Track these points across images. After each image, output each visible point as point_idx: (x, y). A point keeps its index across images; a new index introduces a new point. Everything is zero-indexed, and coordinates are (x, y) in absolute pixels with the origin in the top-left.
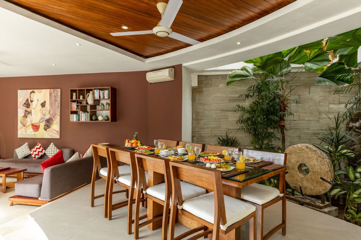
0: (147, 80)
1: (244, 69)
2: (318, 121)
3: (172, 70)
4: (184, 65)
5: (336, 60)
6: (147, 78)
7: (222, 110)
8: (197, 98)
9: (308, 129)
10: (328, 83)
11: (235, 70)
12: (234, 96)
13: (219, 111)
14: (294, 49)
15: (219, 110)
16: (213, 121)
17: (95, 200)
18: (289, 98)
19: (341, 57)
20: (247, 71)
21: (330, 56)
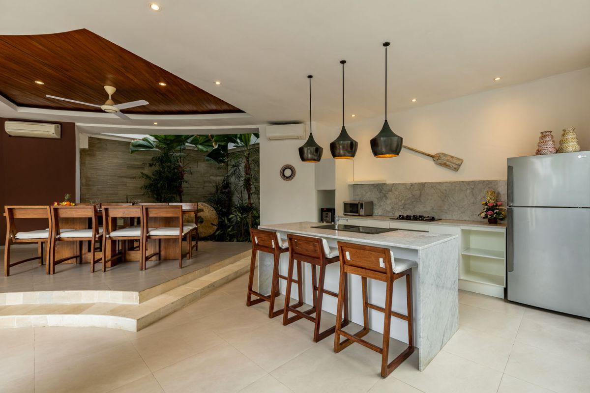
0: (6, 131)
1: (144, 140)
2: (203, 188)
3: (58, 127)
4: (77, 124)
5: (216, 147)
6: (5, 129)
7: (118, 177)
8: (87, 162)
9: (197, 194)
10: (213, 161)
11: (136, 139)
12: (133, 163)
13: (116, 178)
14: (192, 136)
15: (115, 176)
16: (109, 187)
17: (10, 268)
18: (185, 170)
19: (219, 145)
20: (149, 142)
21: (213, 144)
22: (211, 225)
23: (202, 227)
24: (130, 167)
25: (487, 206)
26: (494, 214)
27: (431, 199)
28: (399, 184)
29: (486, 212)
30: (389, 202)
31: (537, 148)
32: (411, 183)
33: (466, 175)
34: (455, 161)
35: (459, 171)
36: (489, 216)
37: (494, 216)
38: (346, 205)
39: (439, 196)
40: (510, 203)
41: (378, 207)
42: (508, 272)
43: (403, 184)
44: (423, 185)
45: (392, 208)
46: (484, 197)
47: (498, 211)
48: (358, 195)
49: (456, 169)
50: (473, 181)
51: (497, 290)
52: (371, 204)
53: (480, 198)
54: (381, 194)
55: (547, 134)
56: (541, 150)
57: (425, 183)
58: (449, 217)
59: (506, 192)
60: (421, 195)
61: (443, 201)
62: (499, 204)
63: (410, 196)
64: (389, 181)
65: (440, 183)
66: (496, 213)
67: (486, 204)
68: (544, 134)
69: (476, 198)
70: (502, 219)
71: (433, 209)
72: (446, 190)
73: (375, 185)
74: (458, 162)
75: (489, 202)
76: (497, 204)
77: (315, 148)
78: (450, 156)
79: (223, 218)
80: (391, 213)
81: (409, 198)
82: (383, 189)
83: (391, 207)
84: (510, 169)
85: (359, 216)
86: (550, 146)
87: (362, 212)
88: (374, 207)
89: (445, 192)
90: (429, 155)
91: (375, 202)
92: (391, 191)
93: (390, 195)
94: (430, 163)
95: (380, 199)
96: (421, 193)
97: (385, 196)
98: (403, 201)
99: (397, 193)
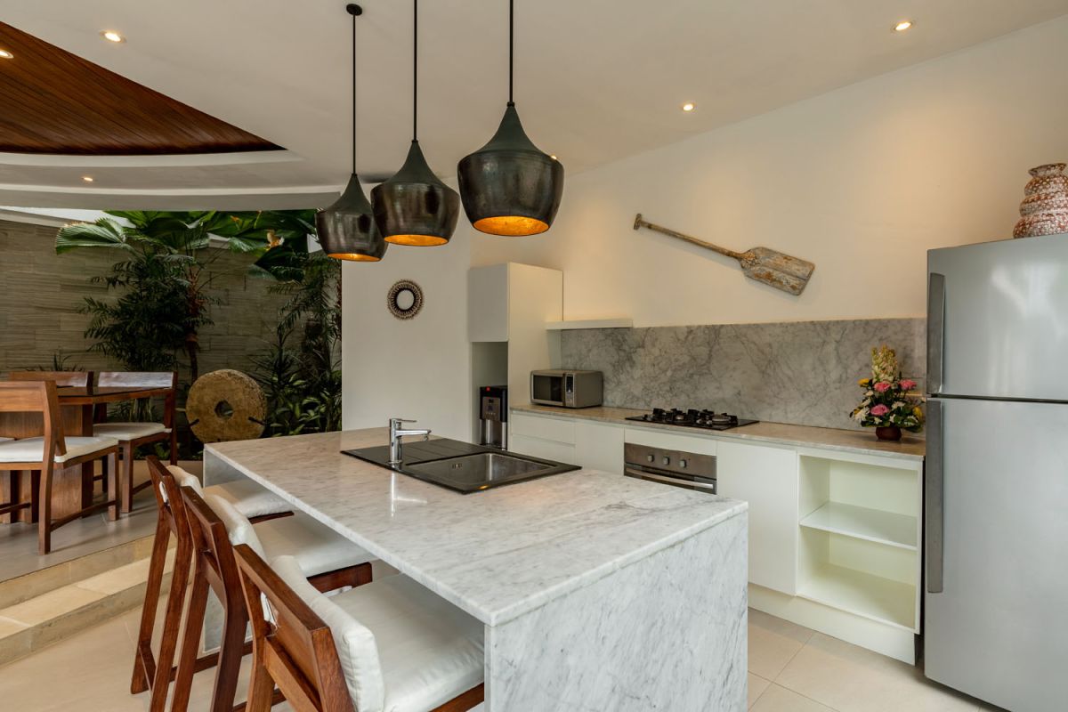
1: (100, 224)
5: (279, 243)
7: (39, 308)
9: (243, 350)
10: (265, 276)
11: (80, 222)
12: (76, 277)
13: (32, 310)
15: (30, 306)
16: (12, 333)
18: (205, 294)
19: (287, 240)
20: (113, 230)
21: (269, 236)
22: (249, 422)
23: (230, 426)
24: (69, 287)
25: (873, 389)
26: (891, 414)
27: (734, 369)
28: (662, 328)
29: (871, 406)
30: (637, 373)
31: (1019, 218)
32: (688, 327)
33: (820, 305)
34: (794, 268)
35: (803, 294)
36: (877, 420)
37: (892, 419)
38: (538, 380)
39: (752, 361)
40: (935, 386)
41: (614, 385)
42: (927, 594)
43: (670, 329)
44: (715, 331)
45: (645, 388)
46: (867, 366)
47: (901, 405)
48: (571, 356)
49: (797, 290)
50: (838, 322)
51: (895, 638)
52: (599, 378)
53: (856, 367)
54: (622, 354)
55: (1048, 173)
56: (1030, 224)
57: (722, 326)
58: (778, 415)
59: (926, 353)
60: (710, 357)
61: (763, 372)
62: (905, 384)
63: (686, 359)
64: (640, 323)
65: (757, 328)
66: (898, 412)
67: (870, 384)
68: (1041, 173)
69: (846, 368)
70: (914, 429)
71: (739, 394)
72: (770, 345)
73: (609, 331)
74: (802, 272)
75: (878, 381)
76: (900, 386)
77: (357, 216)
78: (782, 254)
79: (291, 406)
80: (643, 403)
81: (684, 364)
82: (625, 340)
83: (642, 387)
84: (936, 283)
85: (564, 407)
86: (1059, 210)
87: (570, 397)
88: (606, 386)
89: (767, 350)
90: (730, 254)
91: (608, 373)
92: (643, 347)
93: (641, 357)
94: (733, 274)
95: (618, 366)
96: (710, 351)
97: (630, 359)
98: (669, 373)
99: (656, 352)
